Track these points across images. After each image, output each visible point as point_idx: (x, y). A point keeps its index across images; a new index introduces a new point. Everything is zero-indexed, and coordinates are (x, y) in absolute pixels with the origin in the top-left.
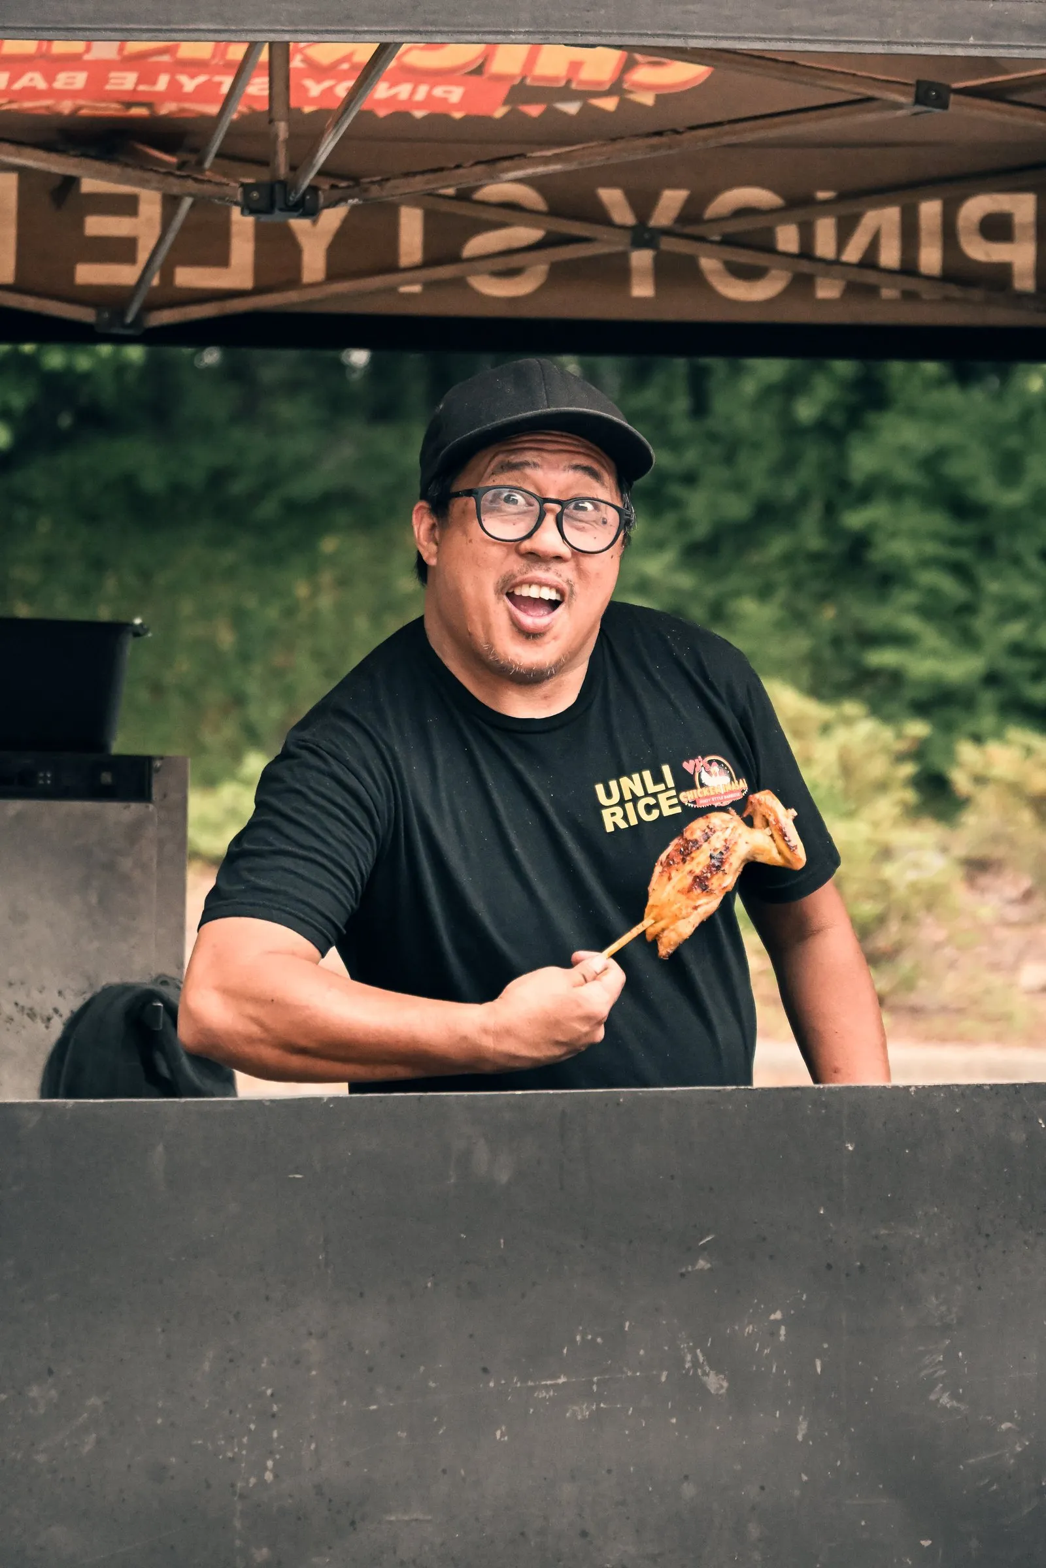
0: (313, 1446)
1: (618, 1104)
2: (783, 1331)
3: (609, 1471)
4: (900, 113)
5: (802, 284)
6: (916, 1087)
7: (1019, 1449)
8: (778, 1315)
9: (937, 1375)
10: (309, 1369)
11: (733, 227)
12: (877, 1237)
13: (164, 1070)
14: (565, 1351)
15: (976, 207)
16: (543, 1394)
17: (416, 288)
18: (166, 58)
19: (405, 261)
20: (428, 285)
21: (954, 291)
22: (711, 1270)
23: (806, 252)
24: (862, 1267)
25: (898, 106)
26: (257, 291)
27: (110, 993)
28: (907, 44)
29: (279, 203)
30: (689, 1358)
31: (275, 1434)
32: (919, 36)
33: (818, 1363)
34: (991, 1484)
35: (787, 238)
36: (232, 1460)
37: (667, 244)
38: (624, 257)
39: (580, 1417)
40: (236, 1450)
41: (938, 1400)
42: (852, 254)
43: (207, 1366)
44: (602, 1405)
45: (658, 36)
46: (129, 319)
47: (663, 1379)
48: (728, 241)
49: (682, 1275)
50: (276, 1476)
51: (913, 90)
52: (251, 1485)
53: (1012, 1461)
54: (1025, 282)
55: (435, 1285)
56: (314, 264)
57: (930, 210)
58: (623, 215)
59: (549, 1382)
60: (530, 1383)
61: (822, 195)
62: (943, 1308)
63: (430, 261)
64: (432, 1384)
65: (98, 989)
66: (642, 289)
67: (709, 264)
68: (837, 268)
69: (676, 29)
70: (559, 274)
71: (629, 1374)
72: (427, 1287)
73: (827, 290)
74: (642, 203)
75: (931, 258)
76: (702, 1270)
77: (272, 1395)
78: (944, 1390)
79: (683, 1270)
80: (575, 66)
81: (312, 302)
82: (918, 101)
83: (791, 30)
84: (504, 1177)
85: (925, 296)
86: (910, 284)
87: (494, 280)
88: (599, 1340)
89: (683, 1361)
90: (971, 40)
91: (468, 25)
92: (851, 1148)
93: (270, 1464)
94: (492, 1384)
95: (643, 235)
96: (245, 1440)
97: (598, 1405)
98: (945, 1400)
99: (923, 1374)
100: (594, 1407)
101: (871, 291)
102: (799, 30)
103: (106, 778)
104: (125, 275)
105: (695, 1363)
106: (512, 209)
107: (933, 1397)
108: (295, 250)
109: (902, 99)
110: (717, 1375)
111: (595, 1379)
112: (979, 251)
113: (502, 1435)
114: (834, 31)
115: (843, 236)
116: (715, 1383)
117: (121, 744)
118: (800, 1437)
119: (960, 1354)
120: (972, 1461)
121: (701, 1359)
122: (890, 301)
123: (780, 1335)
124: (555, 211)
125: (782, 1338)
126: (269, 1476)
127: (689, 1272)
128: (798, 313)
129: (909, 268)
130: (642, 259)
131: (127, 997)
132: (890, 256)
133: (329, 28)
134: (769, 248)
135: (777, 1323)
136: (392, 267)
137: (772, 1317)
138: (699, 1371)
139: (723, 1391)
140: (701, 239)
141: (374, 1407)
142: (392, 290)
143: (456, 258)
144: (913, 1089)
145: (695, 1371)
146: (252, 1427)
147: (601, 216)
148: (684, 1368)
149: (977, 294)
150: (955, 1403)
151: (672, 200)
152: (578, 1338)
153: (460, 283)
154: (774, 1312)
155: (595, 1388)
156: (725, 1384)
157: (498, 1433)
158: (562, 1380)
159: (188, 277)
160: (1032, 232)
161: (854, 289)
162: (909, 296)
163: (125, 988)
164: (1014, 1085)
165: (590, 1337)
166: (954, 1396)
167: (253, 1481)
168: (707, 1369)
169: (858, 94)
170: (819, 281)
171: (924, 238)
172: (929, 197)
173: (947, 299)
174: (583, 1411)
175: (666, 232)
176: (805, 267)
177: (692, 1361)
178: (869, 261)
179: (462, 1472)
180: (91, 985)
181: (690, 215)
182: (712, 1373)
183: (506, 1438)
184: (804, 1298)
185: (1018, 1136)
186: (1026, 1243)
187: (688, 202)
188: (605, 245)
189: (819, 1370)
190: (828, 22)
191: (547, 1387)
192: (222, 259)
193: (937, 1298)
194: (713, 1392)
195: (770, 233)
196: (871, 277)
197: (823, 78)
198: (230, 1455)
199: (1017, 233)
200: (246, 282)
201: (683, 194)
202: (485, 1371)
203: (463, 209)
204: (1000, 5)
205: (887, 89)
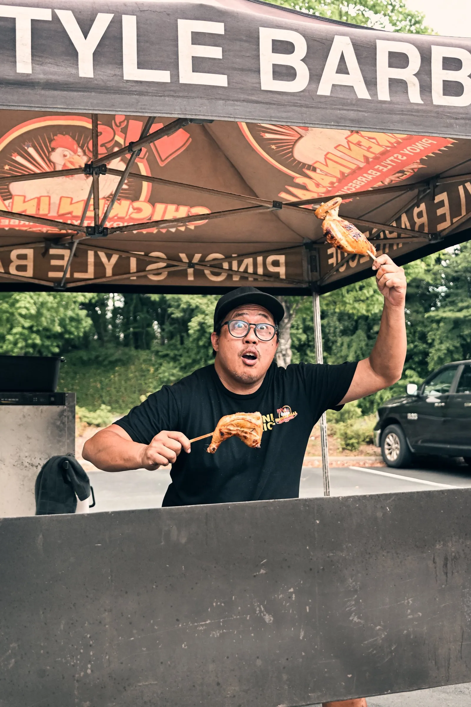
0: (107, 657)
1: (228, 509)
2: (294, 596)
3: (228, 658)
5: (230, 277)
6: (342, 497)
7: (383, 636)
8: (292, 590)
9: (352, 609)
10: (105, 626)
11: (212, 263)
12: (328, 557)
13: (69, 479)
14: (209, 610)
15: (271, 258)
16: (201, 628)
17: (135, 278)
19: (131, 271)
20: (138, 277)
21: (267, 279)
22: (266, 573)
23: (230, 269)
24: (323, 569)
26: (95, 278)
27: (54, 459)
29: (97, 231)
30: (258, 609)
31: (91, 654)
33: (307, 608)
34: (373, 651)
35: (226, 266)
36: (73, 666)
37: (197, 267)
38: (186, 270)
39: (215, 636)
40: (75, 661)
41: (353, 620)
42: (242, 269)
43: (62, 627)
44: (224, 631)
46: (62, 285)
47: (248, 618)
48: (211, 266)
49: (255, 576)
50: (92, 671)
51: (272, 203)
52: (82, 676)
53: (381, 641)
54: (283, 276)
55: (157, 586)
56: (109, 272)
57: (260, 259)
58: (185, 260)
59: (203, 623)
60: (196, 624)
61: (233, 255)
62: (354, 583)
63: (138, 271)
64: (156, 627)
65: (51, 457)
66: (191, 278)
67: (207, 272)
68: (238, 273)
70: (170, 274)
71: (235, 617)
72: (153, 588)
73: (236, 278)
74: (190, 257)
75: (260, 271)
76: (262, 574)
77: (90, 637)
78: (355, 615)
79: (255, 574)
80: (177, 210)
81: (108, 281)
82: (274, 206)
84: (183, 541)
85: (259, 280)
86: (256, 277)
87: (154, 276)
88: (223, 604)
89: (256, 611)
92: (318, 522)
93: (89, 666)
94: (180, 626)
95: (191, 265)
96: (79, 657)
97: (223, 631)
98: (356, 619)
99: (347, 609)
100: (221, 632)
101: (247, 278)
103: (53, 399)
104: (60, 275)
105: (261, 611)
106: (158, 259)
107: (351, 618)
108: (104, 269)
109: (269, 206)
110: (269, 615)
111: (221, 620)
112: (272, 269)
113: (185, 646)
115: (239, 265)
116: (268, 618)
117: (57, 390)
118: (301, 638)
119: (361, 601)
120: (366, 642)
121: (263, 609)
122: (251, 280)
123: (292, 597)
124: (169, 259)
125: (294, 599)
126: (89, 671)
127: (257, 575)
128: (228, 284)
129: (255, 273)
130: (190, 271)
131: (59, 459)
132: (251, 270)
134: (222, 268)
135: (292, 593)
136: (129, 273)
137: (290, 591)
138: (262, 614)
139: (271, 621)
140: (206, 266)
141: (133, 639)
142: (129, 278)
143: (144, 270)
144: (340, 498)
145: (261, 615)
146: (82, 651)
147: (180, 260)
148: (256, 613)
149: (272, 279)
150: (359, 620)
151: (197, 257)
152: (214, 604)
153: (146, 277)
154: (290, 589)
155: (221, 624)
156: (272, 619)
157: (183, 646)
158: (208, 622)
159: (77, 275)
160: (284, 264)
161: (242, 278)
162: (255, 280)
163: (58, 457)
164: (377, 495)
165: (219, 603)
166: (359, 618)
167: (82, 674)
168: (265, 613)
169: (256, 204)
170: (234, 276)
171: (258, 266)
172: (260, 256)
173: (265, 280)
174: (216, 634)
175: (196, 264)
176: (231, 273)
178: (246, 271)
179: (169, 663)
180: (49, 457)
181: (202, 260)
182: (267, 615)
183: (186, 647)
184: (302, 582)
185: (380, 514)
186: (383, 556)
187: (201, 257)
188: (181, 267)
189: (308, 610)
191: (202, 625)
192: (86, 271)
193: (352, 579)
194: (267, 622)
195: (221, 264)
196: (246, 275)
197: (247, 199)
198: (72, 663)
199: (281, 265)
200: (92, 276)
201: (200, 255)
202: (177, 620)
203: (146, 258)
204: (342, 112)
205: (265, 203)
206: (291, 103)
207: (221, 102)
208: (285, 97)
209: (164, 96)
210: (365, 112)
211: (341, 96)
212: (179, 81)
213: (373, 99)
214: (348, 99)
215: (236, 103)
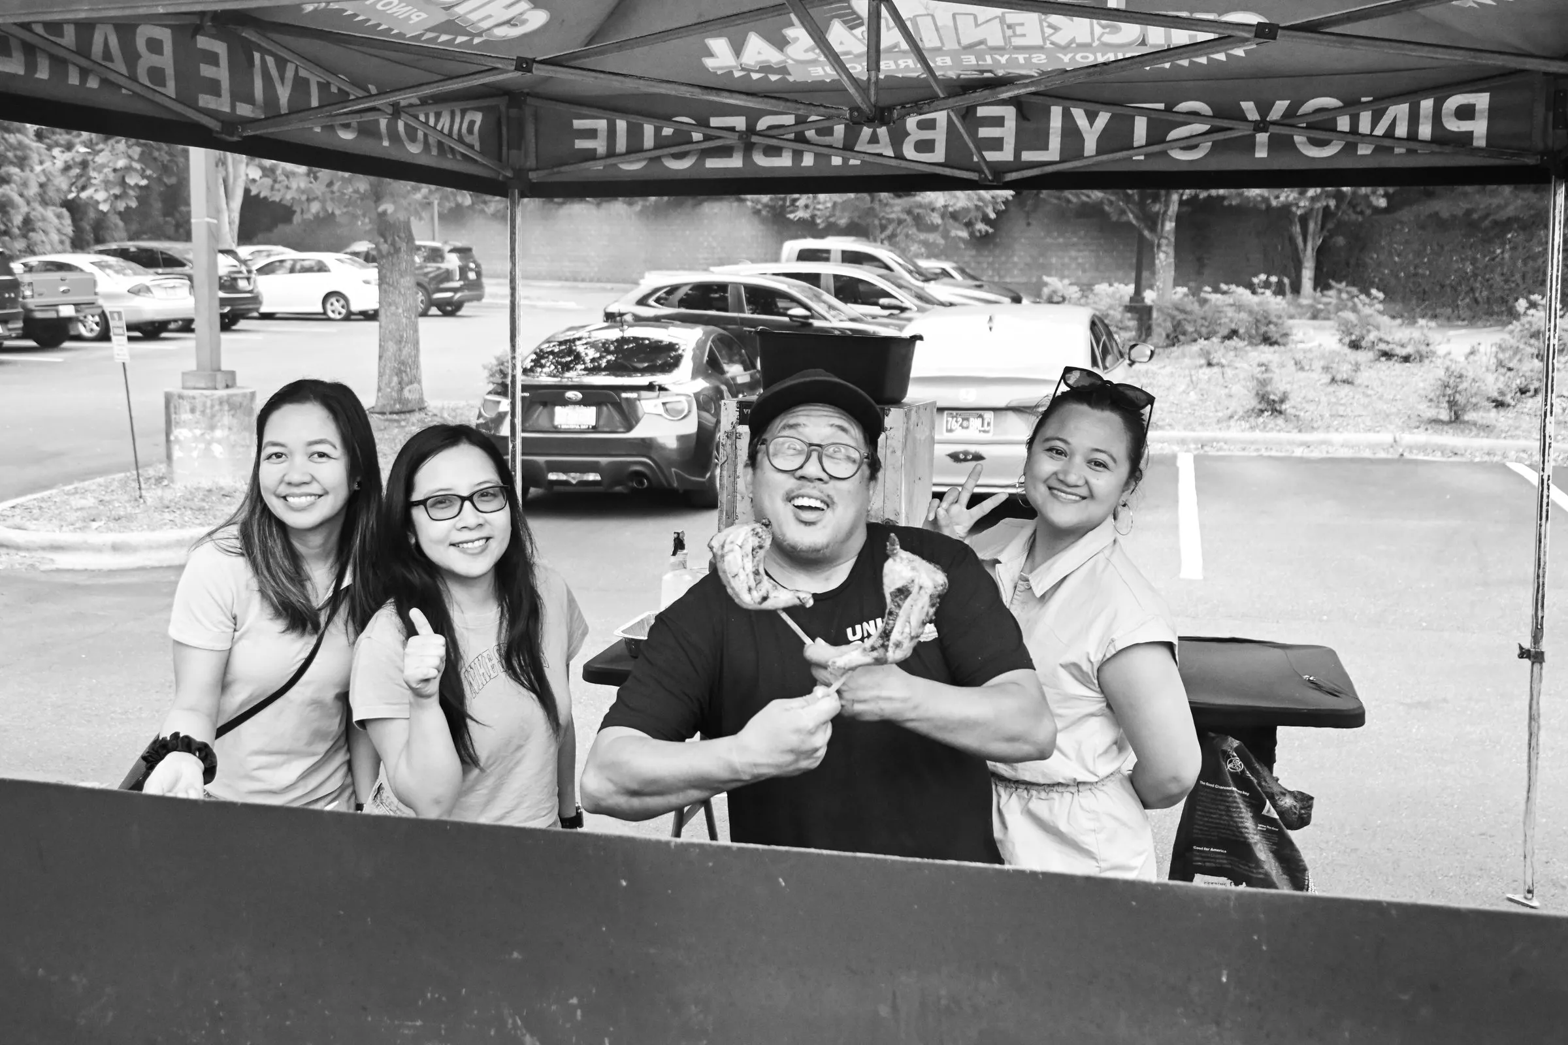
2: (579, 1012)
5: (1350, 148)
8: (574, 1001)
10: (241, 992)
11: (1311, 119)
12: (647, 955)
14: (420, 1004)
15: (1454, 102)
16: (406, 1032)
17: (1142, 158)
19: (1136, 144)
20: (1146, 155)
21: (1436, 148)
22: (523, 960)
23: (1354, 130)
24: (636, 975)
26: (1060, 162)
30: (510, 1021)
31: (222, 1032)
33: (607, 1041)
35: (1343, 124)
37: (1278, 129)
38: (1253, 137)
42: (1380, 131)
43: (175, 979)
47: (492, 1034)
48: (1310, 127)
49: (503, 961)
54: (1480, 141)
55: (324, 944)
56: (1090, 147)
57: (1427, 105)
58: (1253, 115)
59: (410, 1024)
60: (396, 1023)
61: (1364, 99)
62: (701, 1017)
63: (1148, 144)
64: (327, 1014)
66: (1261, 153)
67: (1297, 139)
68: (1370, 138)
70: (1217, 147)
71: (468, 1026)
72: (318, 945)
74: (1264, 108)
75: (1425, 131)
76: (516, 959)
77: (218, 1006)
79: (504, 958)
81: (1089, 166)
85: (1419, 152)
86: (1413, 145)
87: (1182, 152)
88: (444, 999)
89: (507, 1024)
92: (624, 884)
94: (369, 1019)
95: (1263, 126)
96: (204, 1033)
97: (446, 1044)
101: (1391, 149)
104: (996, 156)
105: (515, 1027)
106: (1195, 115)
108: (1081, 140)
110: (531, 1038)
111: (443, 1027)
112: (1454, 125)
115: (1375, 122)
116: (530, 1042)
121: (519, 1022)
122: (1400, 154)
123: (577, 1016)
124: (1217, 115)
125: (579, 1019)
127: (507, 960)
128: (1347, 163)
129: (1412, 136)
130: (1261, 138)
132: (1401, 131)
134: (1334, 130)
135: (574, 1006)
136: (1133, 148)
137: (570, 1002)
138: (519, 1032)
140: (1295, 126)
141: (289, 1023)
142: (1129, 159)
143: (1163, 141)
145: (515, 1032)
147: (1241, 117)
148: (506, 1029)
149: (1448, 149)
151: (1281, 106)
152: (429, 995)
153: (1164, 153)
154: (572, 998)
155: (443, 1032)
156: (538, 1044)
158: (419, 1023)
159: (1027, 156)
160: (1486, 114)
161: (1378, 150)
162: (1410, 152)
165: (437, 996)
168: (524, 1032)
170: (1360, 146)
171: (1422, 120)
172: (1426, 97)
173: (1433, 153)
175: (1274, 123)
176: (1351, 138)
177: (513, 1024)
178: (1390, 133)
181: (1290, 113)
182: (528, 1037)
184: (593, 991)
185: (761, 889)
186: (769, 975)
187: (1289, 107)
188: (1242, 130)
191: (408, 1027)
192: (1045, 147)
193: (696, 1008)
195: (1334, 121)
196: (1387, 143)
199: (1477, 115)
200: (1056, 157)
201: (1287, 102)
202: (364, 1009)
203: (1170, 117)
205: (1239, 30)
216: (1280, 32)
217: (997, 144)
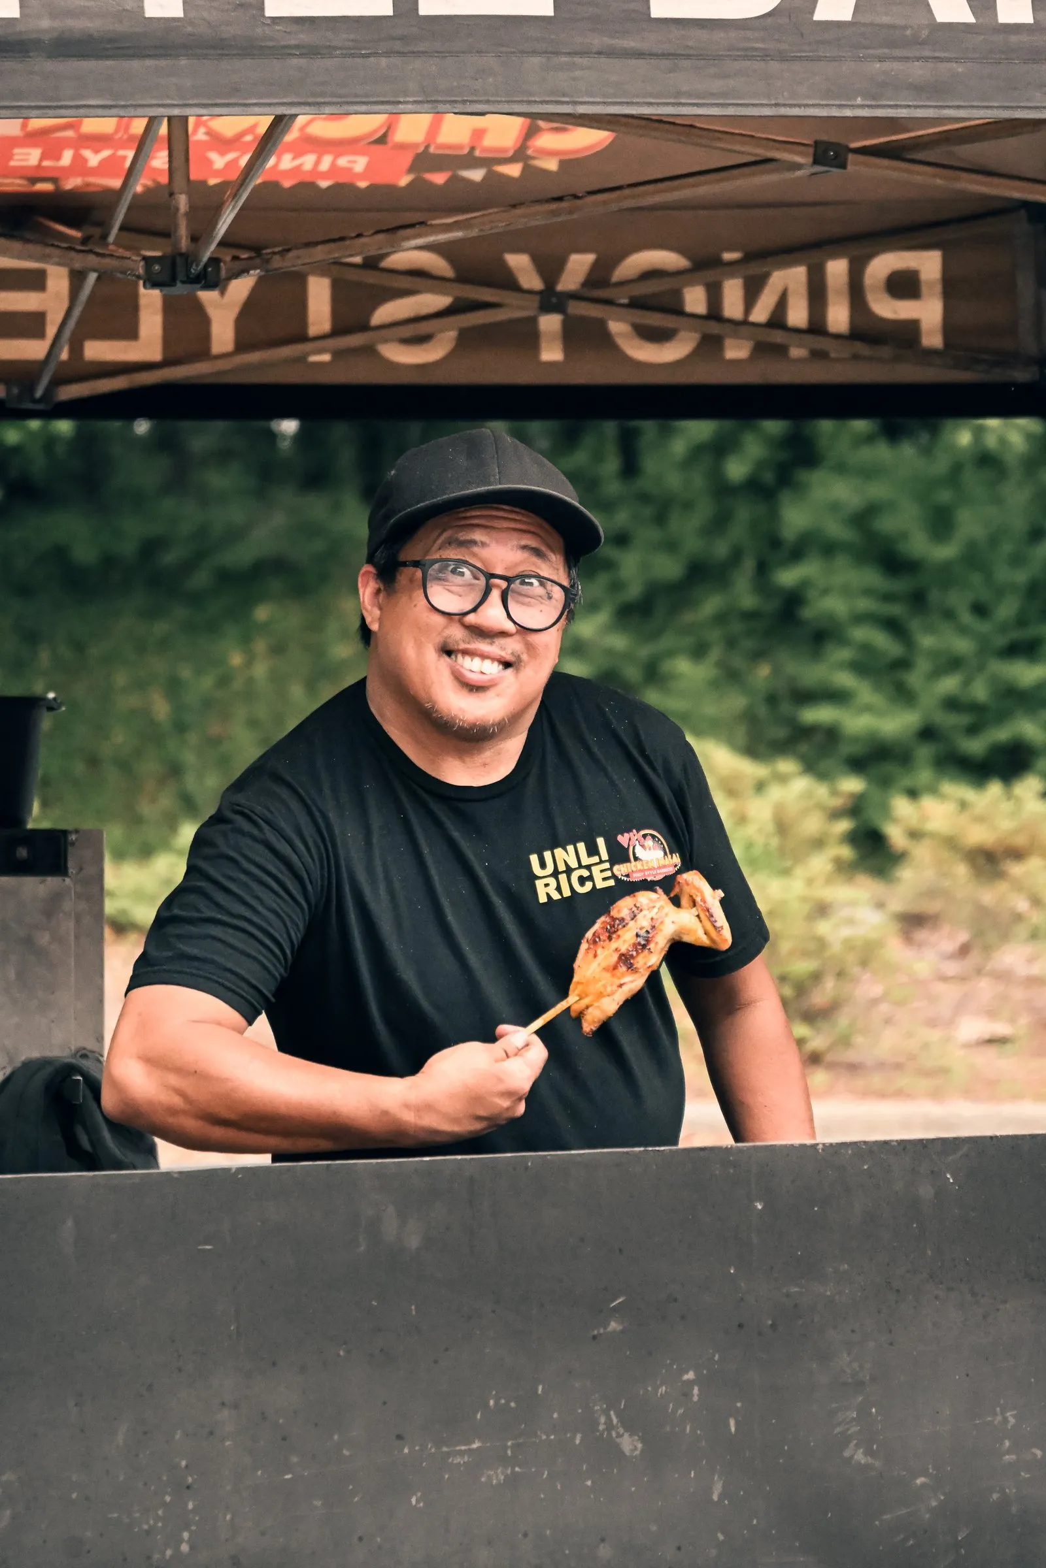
0: (228, 1517)
1: (527, 1168)
2: (696, 1391)
3: (525, 1535)
4: (799, 173)
5: (710, 345)
6: (824, 1144)
7: (934, 1503)
8: (690, 1375)
9: (849, 1432)
10: (223, 1440)
11: (640, 290)
12: (788, 1295)
13: (84, 1141)
14: (479, 1416)
15: (883, 265)
16: (458, 1460)
17: (326, 358)
18: (70, 133)
19: (313, 331)
20: (338, 354)
21: (861, 348)
22: (622, 1332)
23: (714, 313)
24: (774, 1326)
25: (798, 166)
26: (166, 363)
27: (30, 1068)
28: (795, 106)
29: (181, 276)
30: (603, 1420)
31: (190, 1506)
32: (809, 97)
33: (732, 1422)
34: (906, 1539)
35: (695, 300)
36: (148, 1532)
37: (577, 309)
38: (533, 321)
39: (495, 1482)
40: (152, 1522)
41: (852, 1457)
42: (761, 313)
43: (120, 1439)
44: (517, 1469)
45: (547, 102)
46: (39, 393)
47: (578, 1442)
48: (636, 304)
49: (594, 1337)
50: (192, 1548)
51: (811, 150)
52: (167, 1557)
53: (927, 1516)
54: (933, 339)
55: (348, 1352)
56: (222, 335)
57: (837, 269)
58: (531, 280)
59: (463, 1448)
60: (445, 1449)
61: (728, 256)
62: (855, 1365)
63: (339, 329)
64: (346, 1452)
65: (18, 1064)
66: (551, 353)
67: (618, 327)
68: (745, 328)
69: (564, 95)
70: (467, 340)
71: (544, 1437)
72: (339, 1355)
73: (736, 350)
74: (550, 268)
75: (838, 317)
76: (614, 1331)
77: (187, 1466)
78: (857, 1446)
79: (596, 1332)
80: (479, 134)
81: (219, 373)
82: (816, 161)
83: (679, 94)
84: (414, 1242)
85: (833, 355)
86: (819, 342)
87: (402, 348)
88: (513, 1404)
89: (599, 1424)
90: (859, 101)
91: (356, 96)
92: (760, 1207)
93: (186, 1535)
94: (406, 1451)
95: (551, 300)
96: (160, 1512)
97: (513, 1469)
98: (860, 1457)
99: (838, 1430)
100: (509, 1471)
101: (780, 350)
102: (689, 95)
103: (22, 853)
104: (33, 350)
105: (610, 1426)
106: (420, 276)
107: (847, 1454)
108: (204, 321)
109: (799, 159)
110: (631, 1436)
111: (509, 1443)
112: (887, 308)
113: (418, 1501)
114: (724, 95)
115: (751, 295)
116: (629, 1444)
117: (38, 817)
118: (715, 1498)
119: (874, 1410)
120: (887, 1517)
121: (615, 1421)
122: (799, 360)
123: (693, 1395)
124: (464, 276)
125: (695, 1398)
126: (185, 1548)
127: (601, 1334)
128: (706, 375)
129: (817, 327)
130: (550, 323)
131: (49, 1070)
132: (798, 315)
133: (219, 101)
134: (677, 310)
135: (691, 1383)
136: (302, 337)
137: (686, 1377)
138: (614, 1434)
139: (637, 1452)
140: (609, 302)
141: (288, 1476)
142: (302, 359)
143: (365, 327)
144: (820, 1146)
145: (609, 1434)
146: (168, 1499)
147: (509, 283)
148: (598, 1431)
149: (885, 351)
150: (870, 1460)
151: (579, 265)
152: (492, 1402)
153: (369, 351)
154: (687, 1372)
155: (509, 1452)
156: (640, 1446)
157: (414, 1500)
158: (476, 1445)
159: (97, 350)
160: (939, 288)
161: (762, 349)
162: (818, 355)
163: (44, 1063)
164: (921, 1141)
165: (503, 1401)
166: (869, 1452)
167: (169, 1553)
168: (621, 1430)
169: (756, 155)
170: (728, 342)
171: (831, 297)
172: (835, 256)
173: (856, 357)
174: (497, 1475)
175: (574, 296)
176: (714, 328)
177: (605, 1423)
178: (777, 321)
179: (379, 1539)
181: (598, 278)
182: (626, 1435)
183: (421, 1504)
184: (717, 1357)
185: (926, 1191)
186: (937, 1297)
187: (595, 266)
188: (513, 310)
189: (733, 1429)
190: (717, 85)
191: (462, 1453)
192: (131, 332)
193: (849, 1354)
194: (628, 1454)
195: (677, 295)
196: (778, 337)
197: (719, 139)
198: (145, 1527)
199: (924, 289)
200: (154, 353)
201: (590, 258)
202: (399, 1437)
203: (370, 278)
204: (887, 65)
205: (786, 150)
206: (738, 50)
207: (536, 60)
208: (719, 35)
209: (375, 54)
210: (956, 60)
211: (886, 20)
212: (417, 10)
213: (981, 20)
214: (905, 27)
215: (578, 60)
216: (851, 157)
217: (31, 325)
